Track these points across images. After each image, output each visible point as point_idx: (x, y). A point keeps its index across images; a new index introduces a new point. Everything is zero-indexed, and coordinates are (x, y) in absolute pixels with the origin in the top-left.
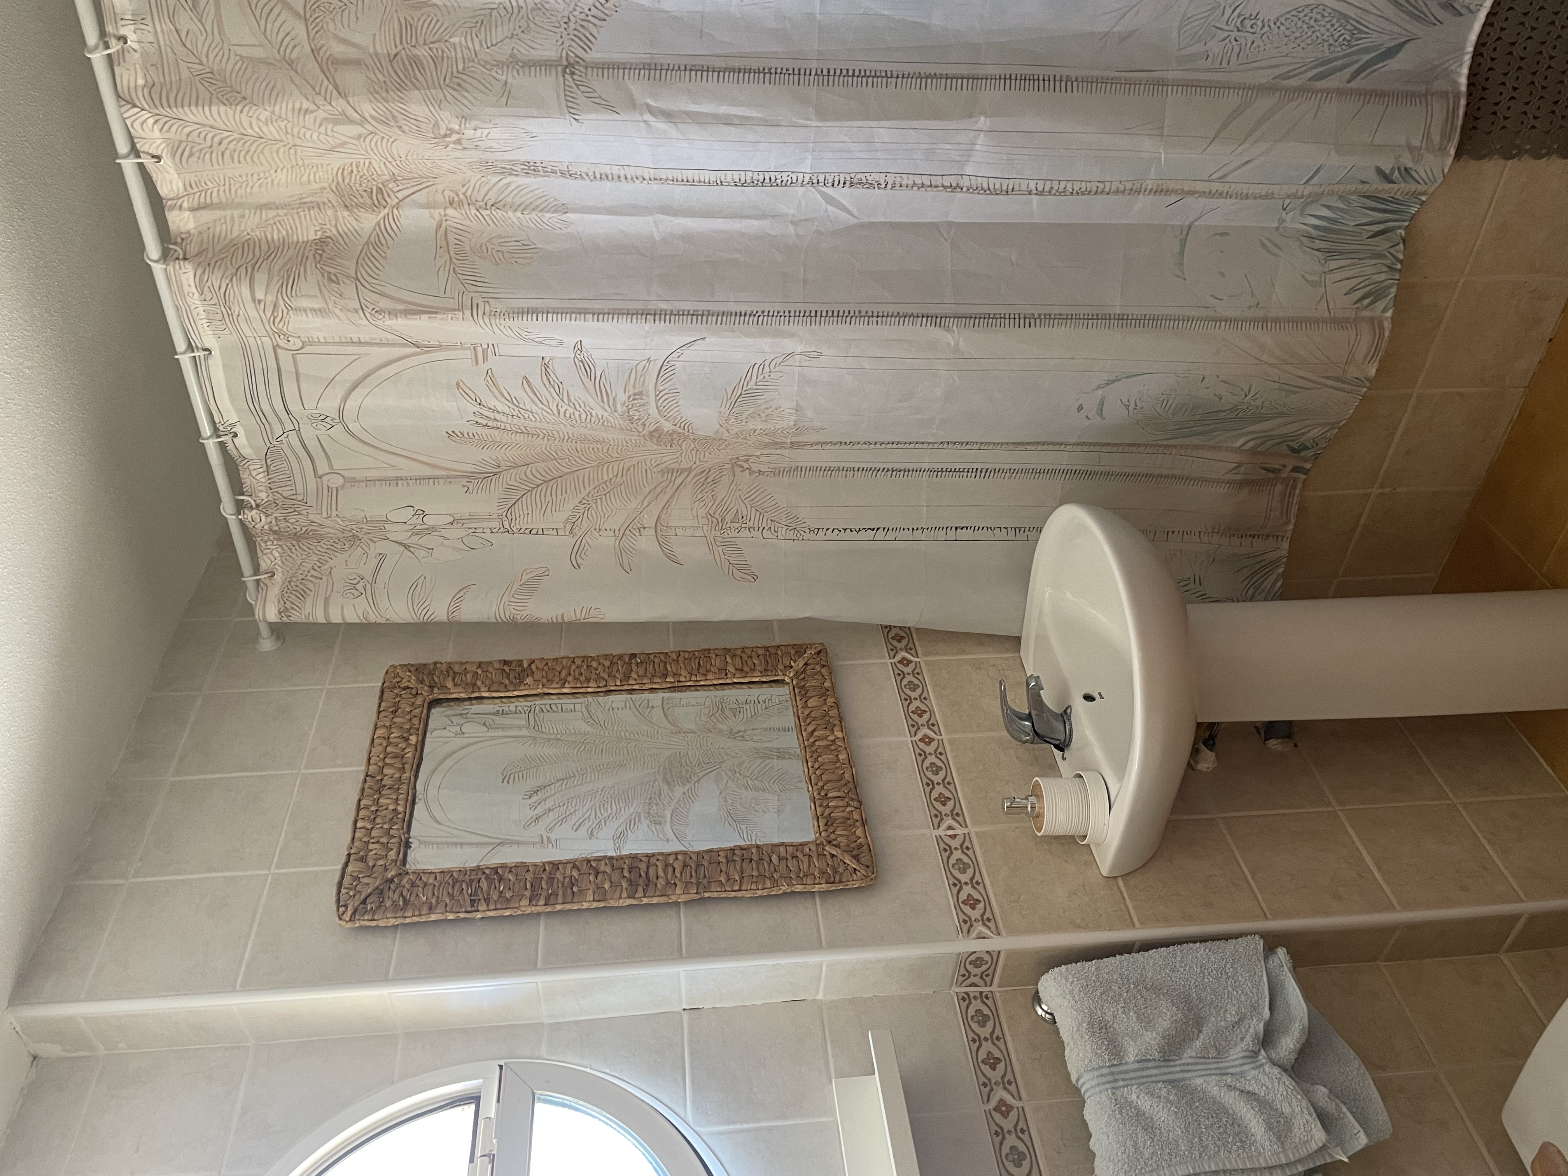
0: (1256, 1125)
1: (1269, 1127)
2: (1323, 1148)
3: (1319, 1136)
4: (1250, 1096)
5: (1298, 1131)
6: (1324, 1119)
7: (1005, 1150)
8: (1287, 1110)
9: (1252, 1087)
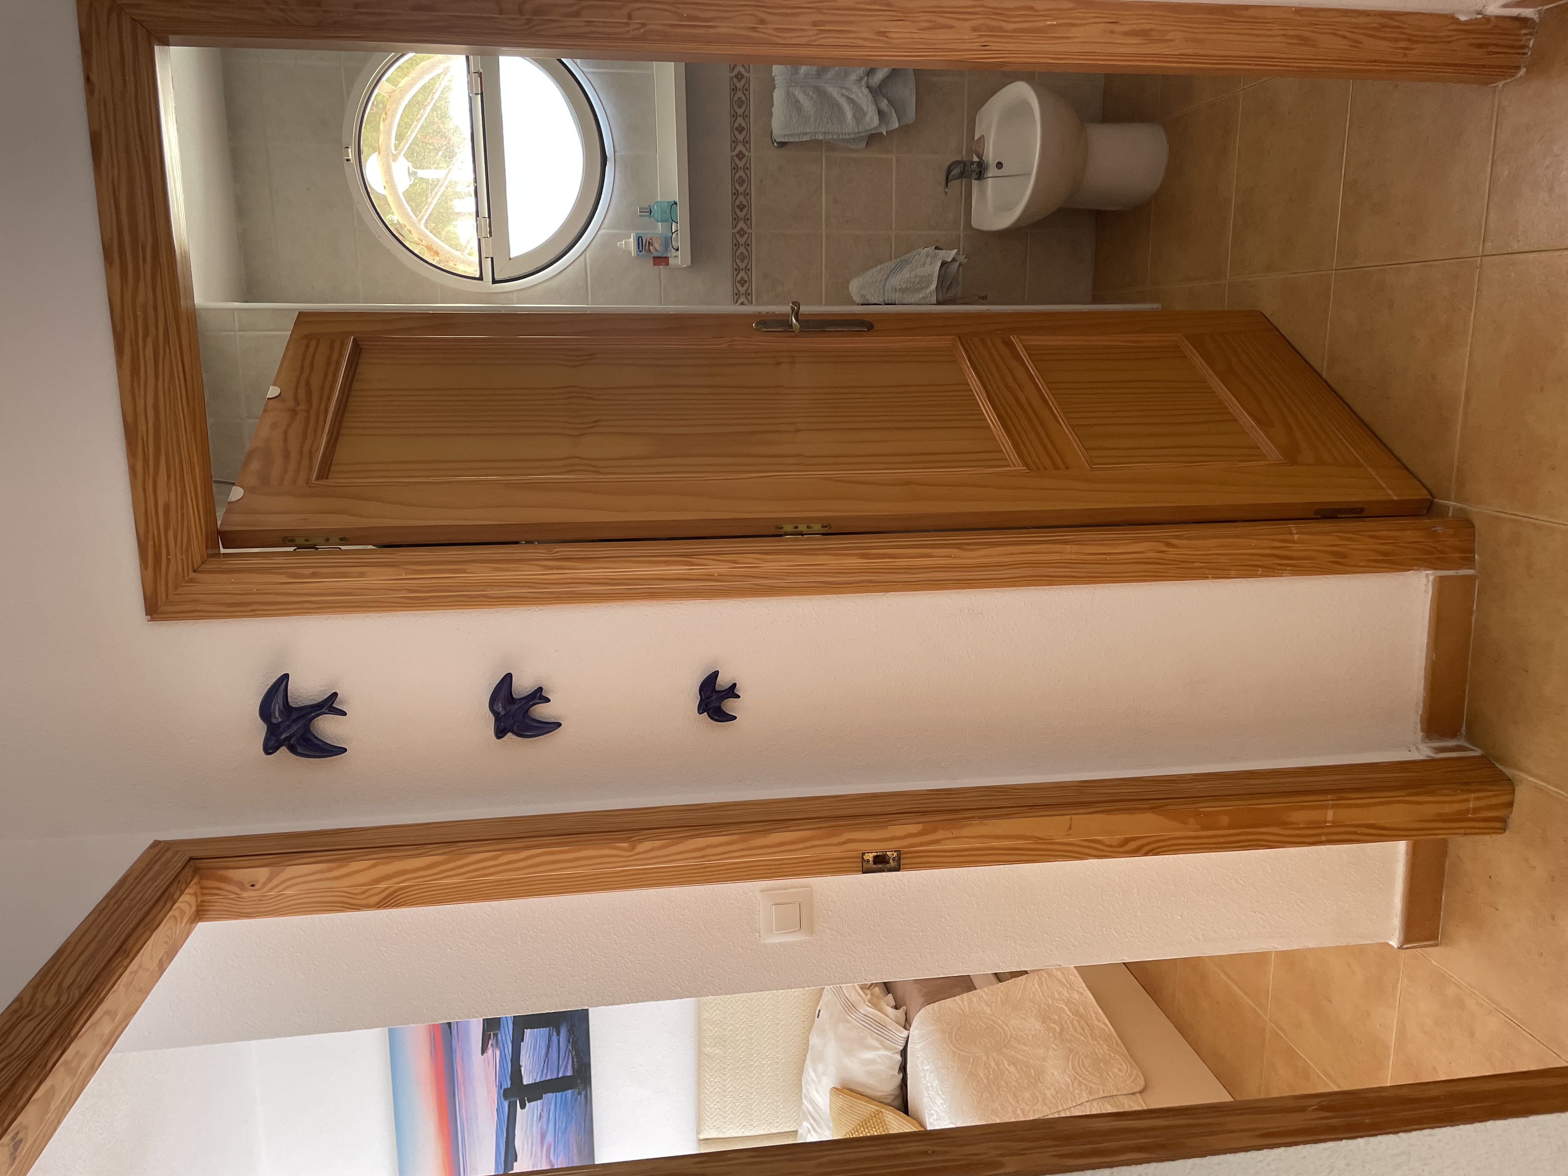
0: (849, 114)
1: (854, 116)
2: (876, 128)
3: (876, 122)
4: (850, 100)
5: (867, 118)
6: (881, 113)
7: (736, 98)
8: (865, 108)
9: (853, 96)
